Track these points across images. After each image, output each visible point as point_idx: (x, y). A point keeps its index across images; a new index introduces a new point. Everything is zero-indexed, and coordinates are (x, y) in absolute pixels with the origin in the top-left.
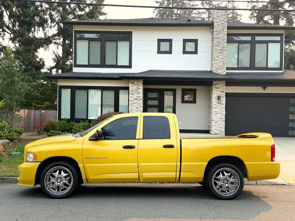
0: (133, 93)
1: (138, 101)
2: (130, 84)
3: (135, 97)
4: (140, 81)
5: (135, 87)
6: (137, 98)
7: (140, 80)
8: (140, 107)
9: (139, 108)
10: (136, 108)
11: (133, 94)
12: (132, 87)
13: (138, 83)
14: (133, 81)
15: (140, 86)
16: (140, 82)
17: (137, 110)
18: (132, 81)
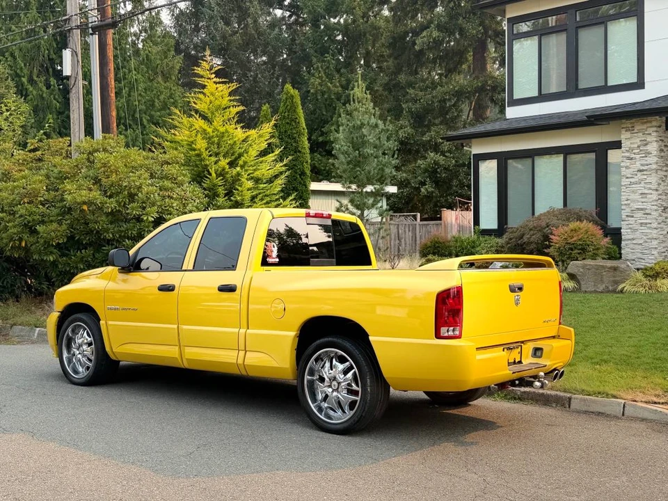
0: (633, 156)
1: (645, 177)
2: (623, 131)
3: (638, 165)
4: (651, 122)
5: (638, 140)
6: (642, 168)
7: (649, 119)
8: (650, 191)
9: (648, 196)
10: (642, 194)
11: (632, 159)
12: (629, 140)
13: (644, 127)
14: (631, 123)
15: (650, 134)
16: (649, 125)
17: (643, 200)
18: (628, 123)
